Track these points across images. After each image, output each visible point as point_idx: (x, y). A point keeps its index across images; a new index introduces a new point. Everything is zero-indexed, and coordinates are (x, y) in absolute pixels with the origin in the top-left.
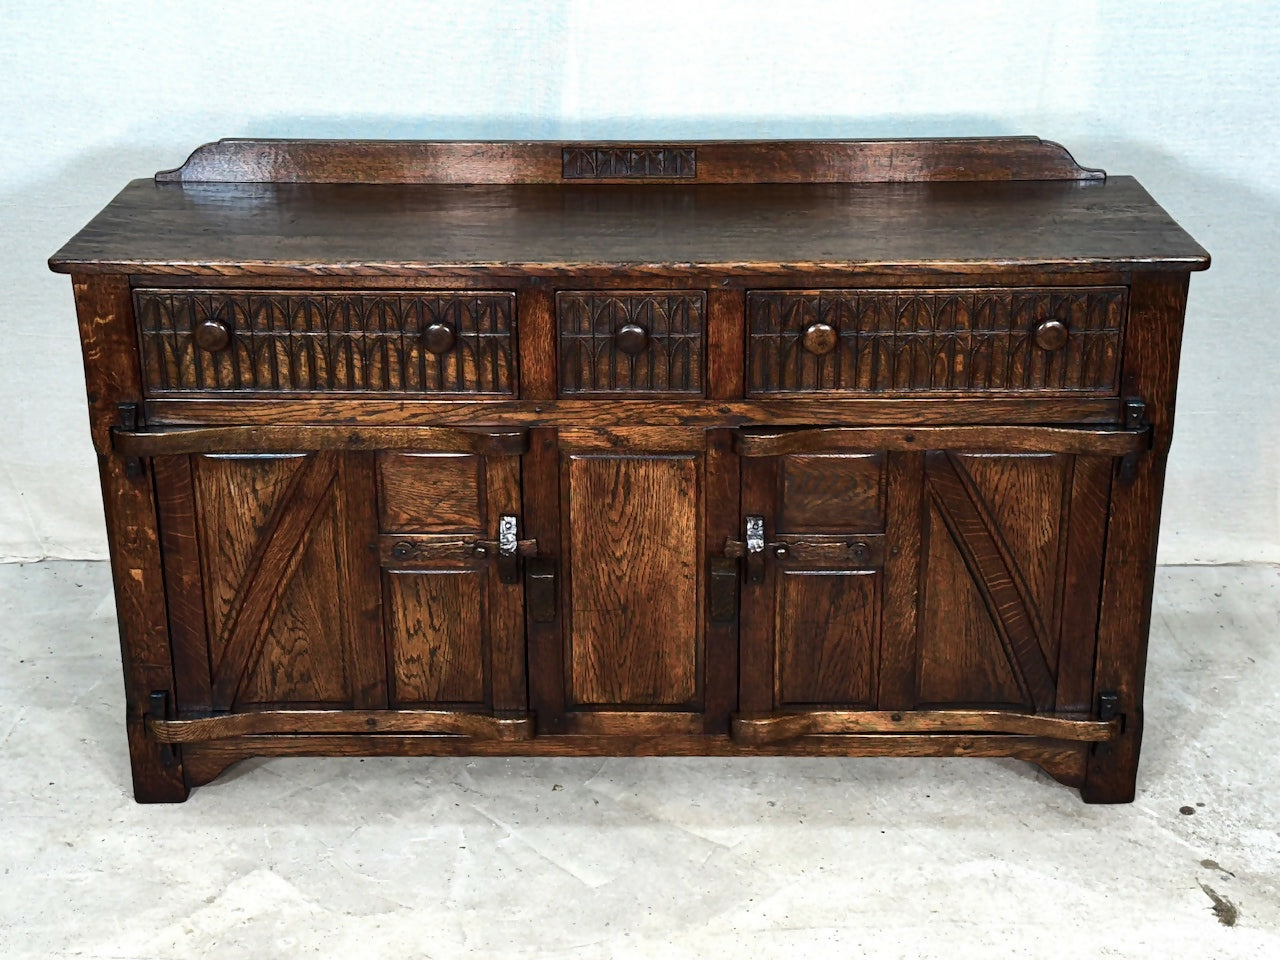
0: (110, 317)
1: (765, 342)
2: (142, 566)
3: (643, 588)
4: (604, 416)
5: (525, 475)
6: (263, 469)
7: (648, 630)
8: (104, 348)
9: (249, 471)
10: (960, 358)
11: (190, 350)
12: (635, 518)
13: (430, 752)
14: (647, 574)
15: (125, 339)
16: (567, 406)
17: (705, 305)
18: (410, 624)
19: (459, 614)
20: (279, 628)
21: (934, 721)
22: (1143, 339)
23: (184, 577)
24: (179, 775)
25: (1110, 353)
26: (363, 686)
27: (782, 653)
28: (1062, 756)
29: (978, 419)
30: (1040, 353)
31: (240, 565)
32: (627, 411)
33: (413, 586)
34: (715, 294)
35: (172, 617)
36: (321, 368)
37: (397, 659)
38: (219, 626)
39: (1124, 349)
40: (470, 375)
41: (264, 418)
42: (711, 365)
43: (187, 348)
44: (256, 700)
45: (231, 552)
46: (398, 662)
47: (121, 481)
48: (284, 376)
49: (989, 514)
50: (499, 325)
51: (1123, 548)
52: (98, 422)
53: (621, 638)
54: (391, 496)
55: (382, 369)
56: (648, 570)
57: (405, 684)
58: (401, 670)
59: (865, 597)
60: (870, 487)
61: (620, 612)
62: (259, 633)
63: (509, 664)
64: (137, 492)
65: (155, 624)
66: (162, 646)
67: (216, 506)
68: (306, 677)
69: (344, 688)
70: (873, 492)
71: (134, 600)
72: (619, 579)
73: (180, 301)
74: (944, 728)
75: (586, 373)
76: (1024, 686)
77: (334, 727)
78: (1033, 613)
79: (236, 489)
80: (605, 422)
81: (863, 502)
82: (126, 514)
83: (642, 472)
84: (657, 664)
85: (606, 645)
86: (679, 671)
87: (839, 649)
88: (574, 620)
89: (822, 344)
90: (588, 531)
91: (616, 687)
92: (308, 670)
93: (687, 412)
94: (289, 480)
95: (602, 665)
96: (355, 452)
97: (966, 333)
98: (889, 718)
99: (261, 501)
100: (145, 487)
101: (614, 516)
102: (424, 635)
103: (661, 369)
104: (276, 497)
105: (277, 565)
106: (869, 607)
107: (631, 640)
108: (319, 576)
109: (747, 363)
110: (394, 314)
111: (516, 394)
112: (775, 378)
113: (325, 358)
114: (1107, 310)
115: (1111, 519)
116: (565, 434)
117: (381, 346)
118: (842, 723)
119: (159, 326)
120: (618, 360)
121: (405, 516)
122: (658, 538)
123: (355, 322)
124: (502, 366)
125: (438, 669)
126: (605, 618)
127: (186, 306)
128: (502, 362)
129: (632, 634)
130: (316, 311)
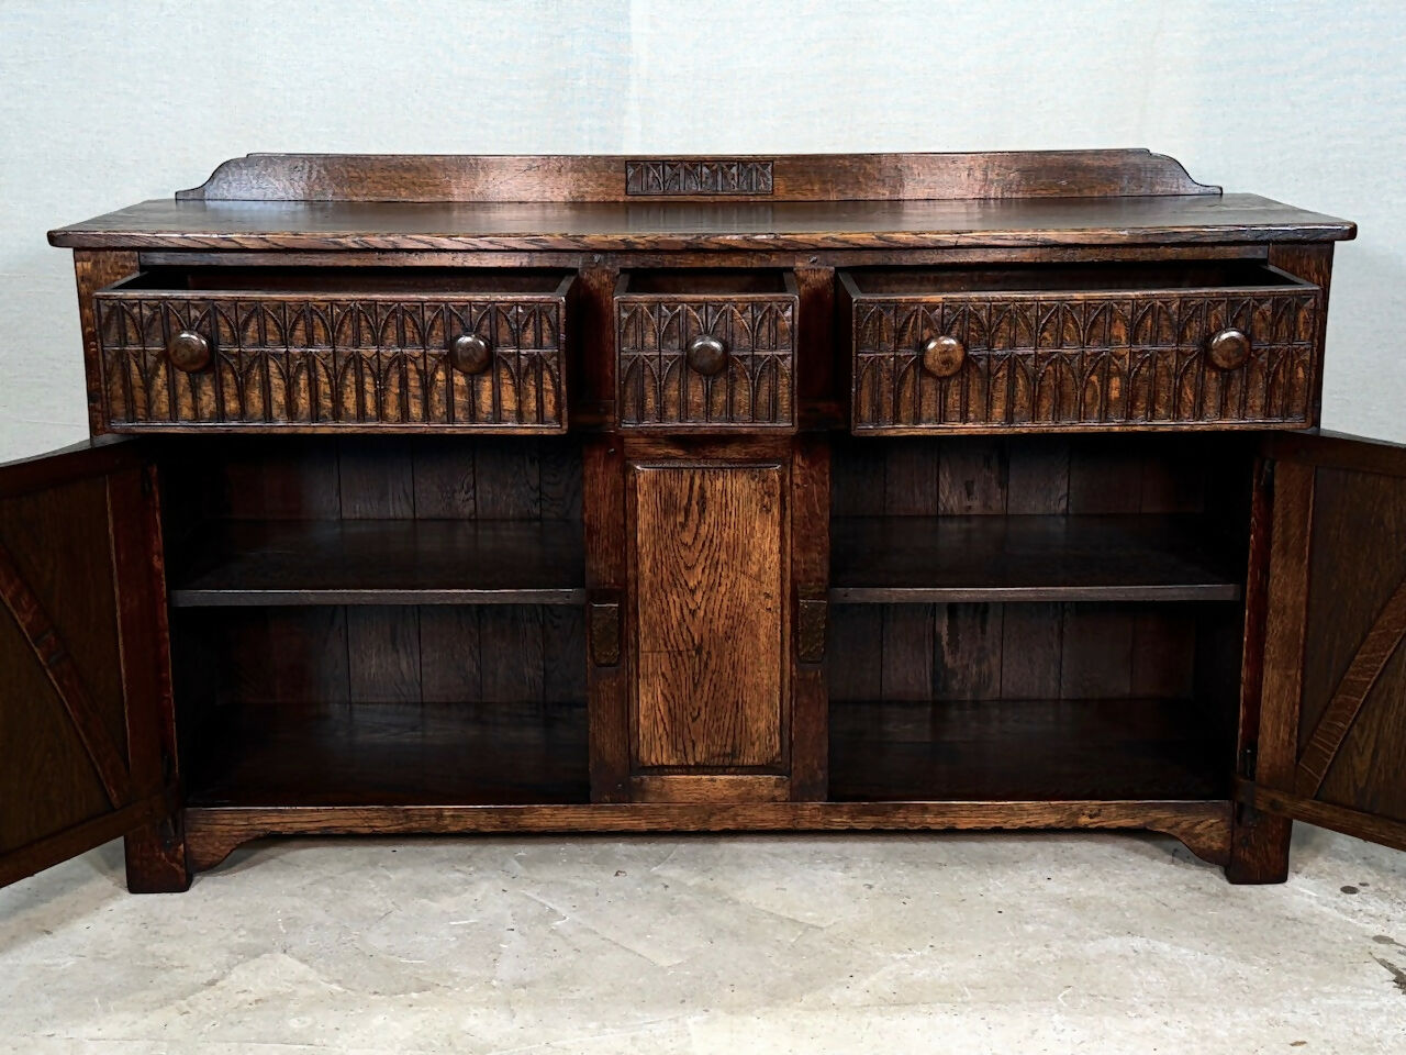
1: (874, 364)
3: (720, 625)
7: (727, 675)
10: (1115, 381)
11: (162, 372)
12: (711, 541)
14: (724, 607)
17: (797, 314)
24: (180, 857)
25: (1301, 374)
28: (1203, 826)
30: (1214, 375)
36: (325, 393)
40: (509, 403)
43: (159, 369)
48: (279, 406)
50: (545, 339)
53: (695, 685)
55: (400, 395)
56: (725, 603)
61: (694, 653)
72: (692, 613)
73: (150, 307)
75: (650, 401)
83: (719, 485)
84: (736, 717)
85: (677, 694)
86: (762, 725)
88: (641, 664)
89: (946, 362)
90: (658, 556)
91: (689, 743)
95: (673, 719)
97: (1123, 349)
101: (687, 538)
103: (743, 395)
107: (706, 688)
110: (415, 325)
111: (565, 426)
112: (888, 410)
113: (330, 382)
114: (1296, 319)
116: (631, 440)
117: (399, 366)
119: (123, 340)
120: (691, 384)
122: (737, 564)
123: (367, 336)
124: (548, 391)
126: (676, 661)
127: (158, 316)
128: (548, 386)
129: (707, 681)
130: (320, 322)
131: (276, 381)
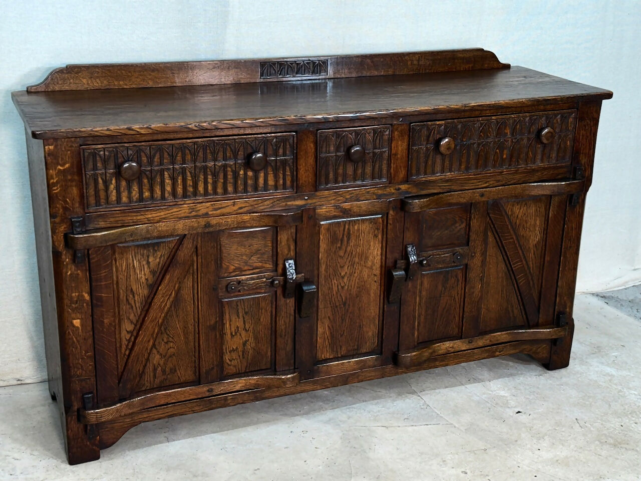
0: (67, 165)
1: (418, 151)
2: (80, 317)
3: (354, 291)
4: (339, 198)
5: (298, 235)
6: (154, 250)
7: (356, 314)
8: (62, 185)
9: (145, 251)
10: (505, 152)
11: (114, 181)
12: (352, 253)
13: (241, 402)
14: (356, 283)
15: (76, 178)
16: (321, 194)
17: (391, 133)
18: (233, 330)
19: (260, 320)
20: (159, 343)
21: (487, 340)
22: (583, 136)
23: (105, 321)
24: (97, 442)
25: (568, 144)
26: (206, 370)
27: (419, 316)
28: (541, 348)
29: (512, 182)
30: (540, 146)
31: (138, 308)
32: (351, 194)
33: (235, 307)
34: (395, 127)
35: (96, 346)
36: (190, 185)
37: (225, 351)
38: (124, 347)
39: (575, 140)
40: (271, 182)
41: (156, 218)
42: (392, 165)
43: (112, 180)
44: (143, 389)
45: (133, 301)
46: (226, 354)
47: (69, 267)
48: (169, 192)
49: (514, 230)
50: (287, 152)
51: (570, 240)
52: (57, 231)
53: (342, 320)
54: (225, 256)
55: (224, 183)
56: (357, 280)
57: (229, 365)
58: (227, 357)
59: (458, 281)
60: (462, 223)
61: (342, 306)
62: (147, 349)
63: (285, 344)
64: (79, 271)
65: (86, 352)
66: (90, 365)
67: (125, 274)
68: (173, 371)
69: (195, 373)
70: (463, 225)
71: (75, 339)
72: (343, 287)
73: (109, 152)
74: (491, 343)
75: (331, 176)
76: (524, 316)
77: (189, 397)
78: (530, 278)
79: (138, 263)
80: (340, 202)
81: (459, 231)
82: (72, 286)
83: (356, 227)
84: (360, 332)
85: (334, 325)
86: (370, 334)
87: (445, 310)
88: (319, 314)
89: (448, 149)
90: (328, 263)
91: (339, 347)
92: (175, 366)
93: (380, 192)
94: (168, 254)
95: (332, 337)
96: (208, 233)
97: (508, 138)
98: (467, 342)
99: (151, 268)
100: (84, 268)
101: (341, 253)
102: (240, 335)
103: (368, 169)
104: (160, 265)
105: (160, 306)
106: (460, 286)
108: (183, 309)
109: (410, 163)
110: (231, 150)
111: (295, 190)
112: (422, 170)
113: (192, 179)
114: (568, 122)
115: (566, 226)
116: (319, 211)
117: (224, 170)
118: (446, 349)
119: (95, 168)
120: (348, 166)
121: (233, 267)
122: (362, 263)
123: (209, 156)
124: (288, 175)
125: (247, 353)
126: (335, 311)
127: (113, 155)
128: (288, 173)
129: (348, 318)
130: (188, 152)
131: (168, 181)
